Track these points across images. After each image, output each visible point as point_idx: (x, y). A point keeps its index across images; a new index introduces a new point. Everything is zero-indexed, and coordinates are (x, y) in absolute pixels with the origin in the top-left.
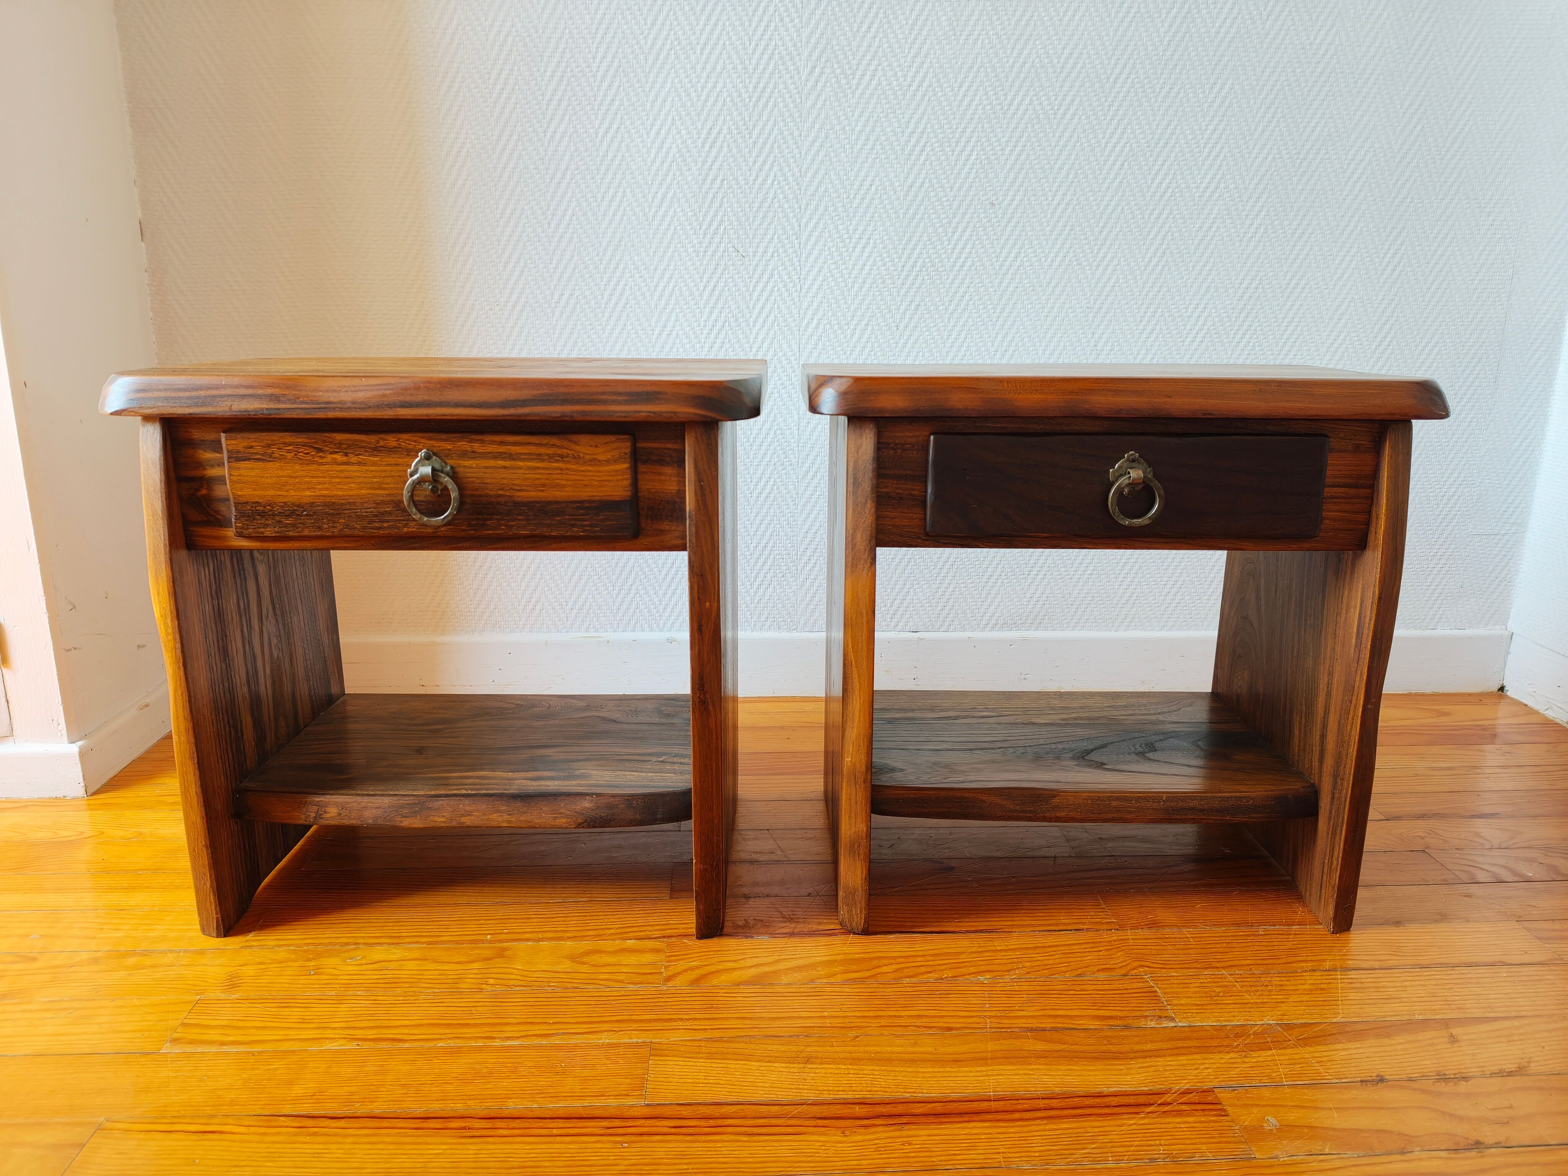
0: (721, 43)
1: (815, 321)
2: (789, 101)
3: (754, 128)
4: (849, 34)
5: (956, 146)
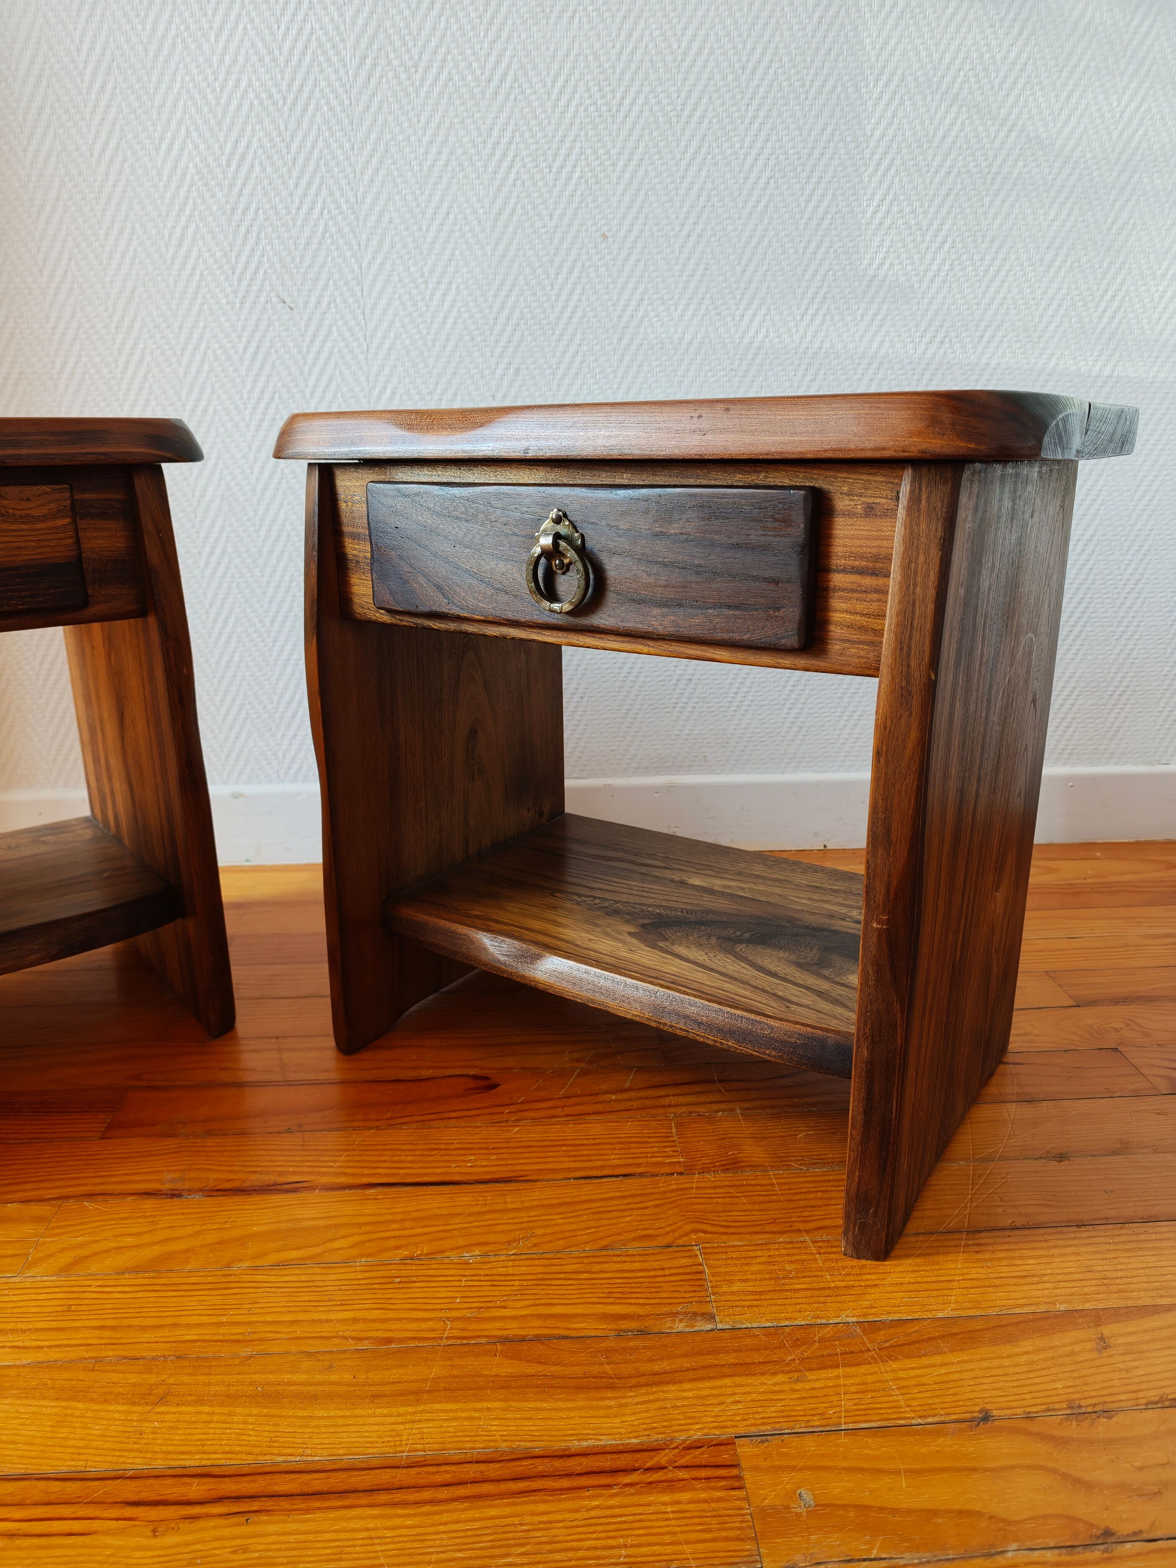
0: (241, 27)
1: (389, 391)
2: (334, 103)
3: (292, 140)
4: (406, 13)
5: (554, 160)
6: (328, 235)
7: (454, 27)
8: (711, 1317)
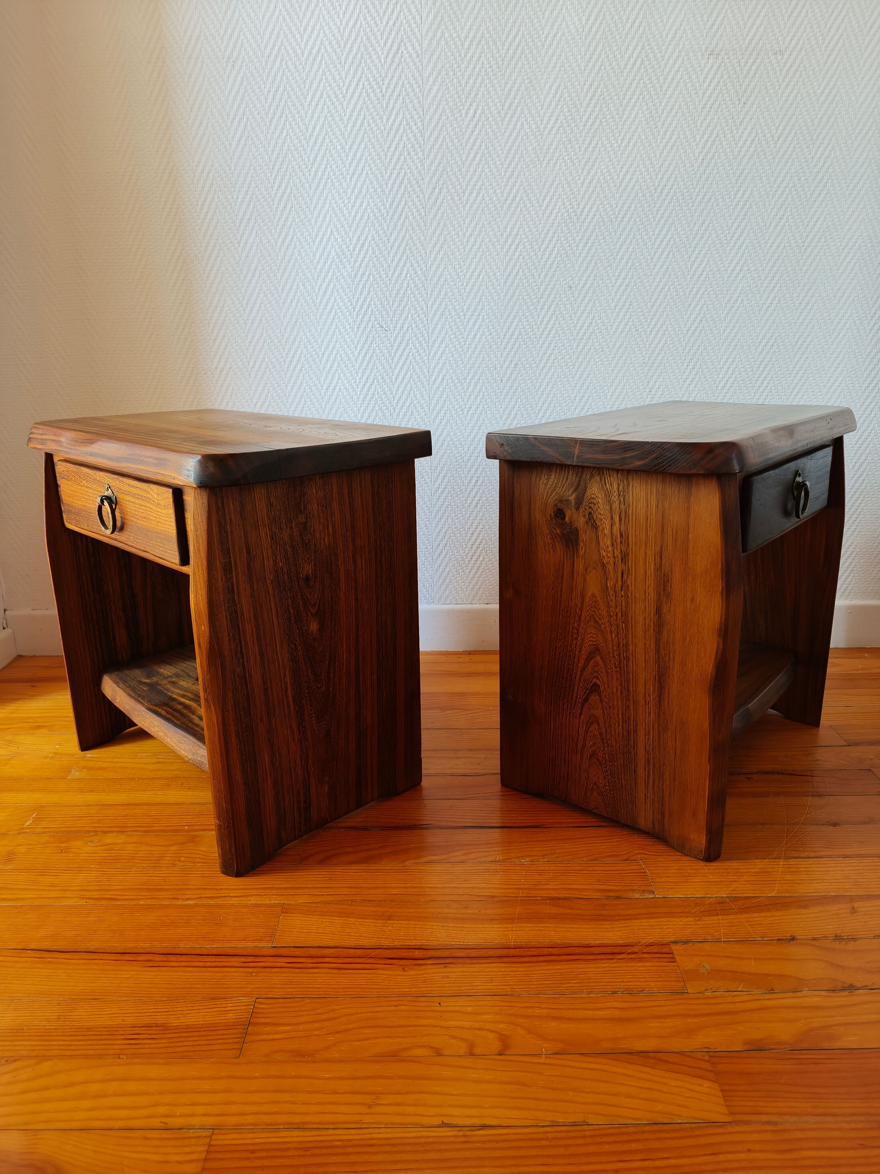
0: (365, 172)
1: (440, 377)
2: (416, 214)
3: (391, 236)
4: (460, 163)
5: (542, 244)
6: (409, 288)
7: (487, 170)
8: (653, 892)
